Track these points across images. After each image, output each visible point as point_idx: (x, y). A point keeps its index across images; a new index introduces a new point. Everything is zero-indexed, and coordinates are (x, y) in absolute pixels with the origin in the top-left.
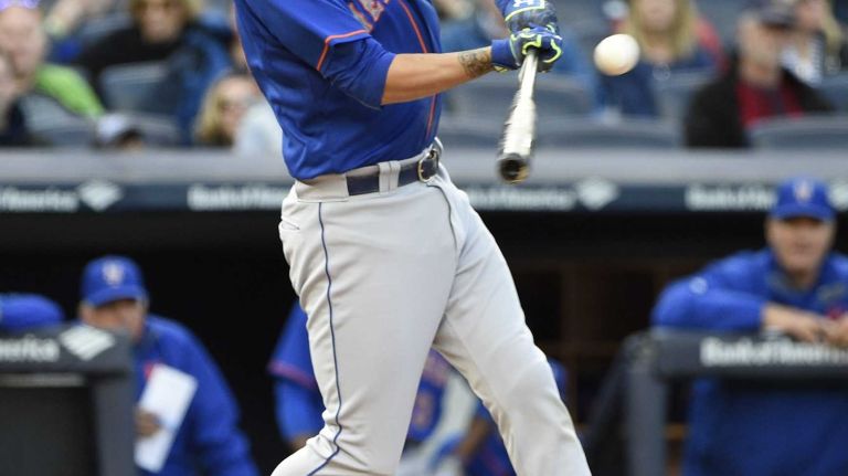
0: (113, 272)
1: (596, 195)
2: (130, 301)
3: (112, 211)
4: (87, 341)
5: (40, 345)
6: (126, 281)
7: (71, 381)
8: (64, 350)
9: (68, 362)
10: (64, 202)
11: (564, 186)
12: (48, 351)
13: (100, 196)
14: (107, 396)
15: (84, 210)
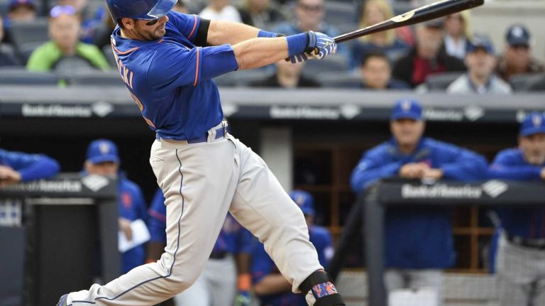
0: (105, 147)
1: (350, 112)
2: (111, 163)
3: (108, 117)
4: (95, 182)
5: (72, 184)
6: (110, 153)
7: (87, 201)
8: (84, 187)
9: (85, 192)
10: (85, 112)
11: (334, 107)
12: (76, 187)
13: (102, 110)
14: (105, 209)
15: (94, 117)
